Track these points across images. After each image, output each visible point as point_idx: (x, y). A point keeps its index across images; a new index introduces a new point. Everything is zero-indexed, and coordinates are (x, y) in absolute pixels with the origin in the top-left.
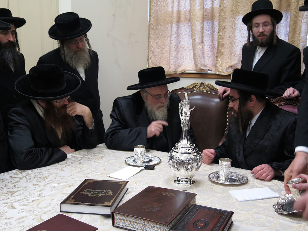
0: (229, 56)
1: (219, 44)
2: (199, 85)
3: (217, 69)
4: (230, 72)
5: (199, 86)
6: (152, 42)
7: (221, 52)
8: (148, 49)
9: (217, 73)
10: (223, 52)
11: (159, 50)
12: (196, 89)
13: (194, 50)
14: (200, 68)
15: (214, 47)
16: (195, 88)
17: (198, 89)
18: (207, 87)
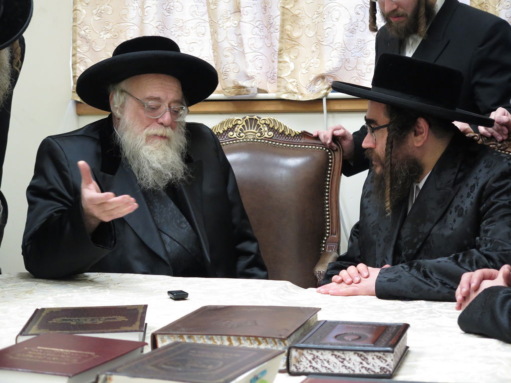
0: (314, 49)
1: (286, 17)
2: (244, 123)
3: (283, 84)
4: (319, 92)
5: (243, 126)
6: (84, 11)
7: (290, 38)
8: (75, 32)
9: (284, 96)
10: (298, 38)
11: (109, 35)
12: (235, 136)
13: (214, 33)
14: (234, 82)
15: (270, 25)
16: (231, 133)
17: (241, 135)
18: (266, 129)
